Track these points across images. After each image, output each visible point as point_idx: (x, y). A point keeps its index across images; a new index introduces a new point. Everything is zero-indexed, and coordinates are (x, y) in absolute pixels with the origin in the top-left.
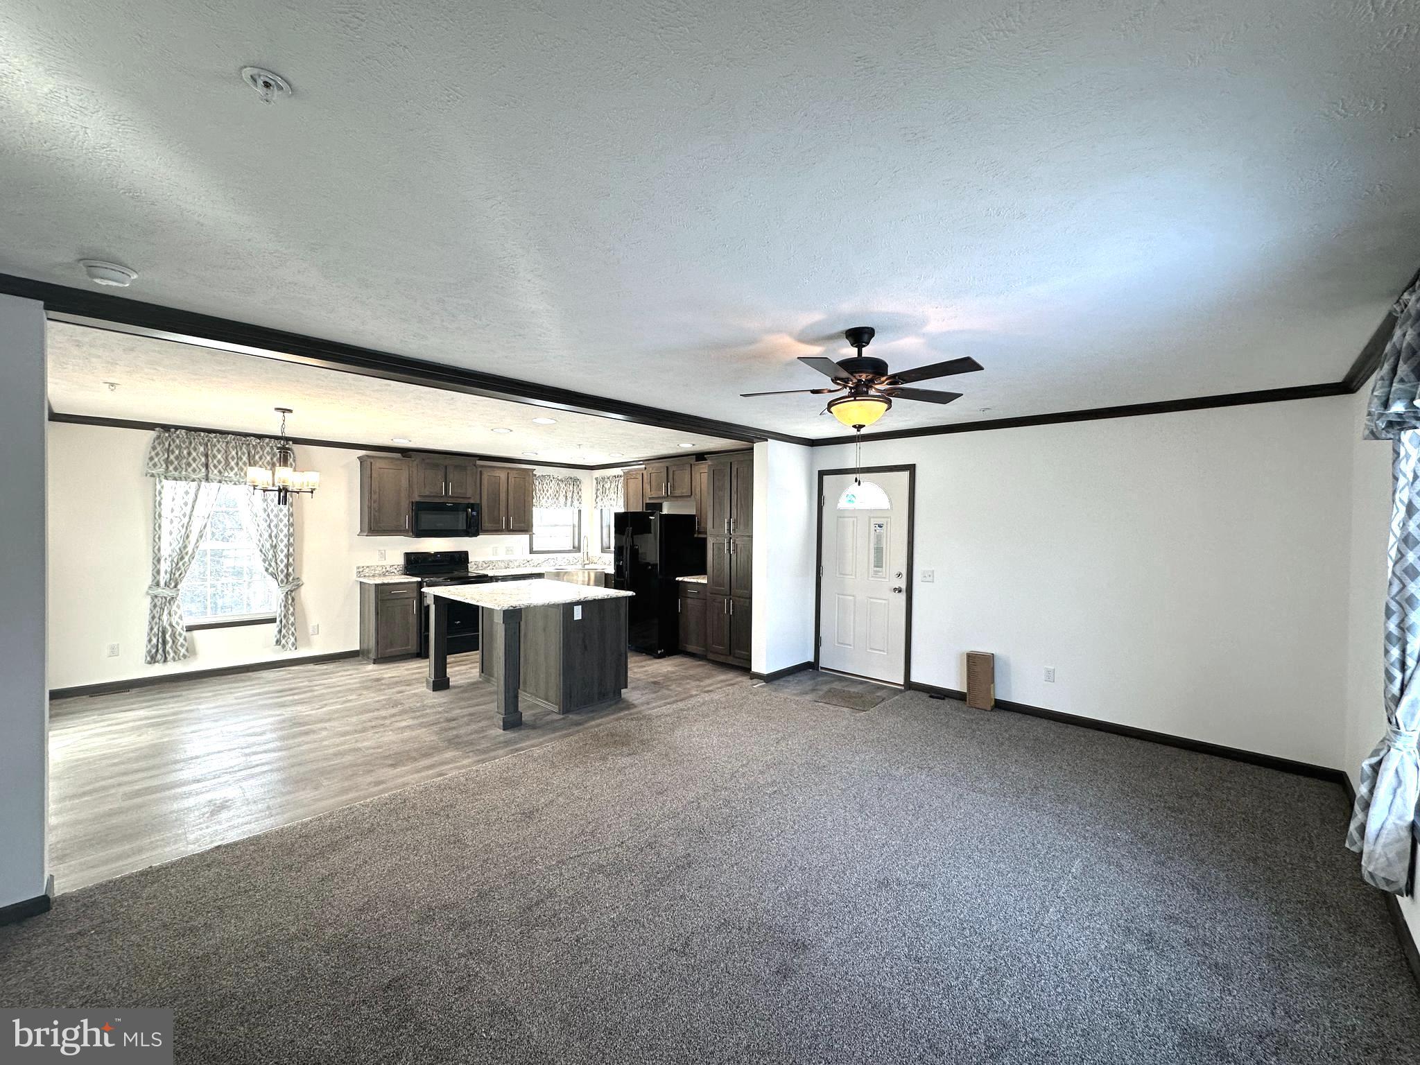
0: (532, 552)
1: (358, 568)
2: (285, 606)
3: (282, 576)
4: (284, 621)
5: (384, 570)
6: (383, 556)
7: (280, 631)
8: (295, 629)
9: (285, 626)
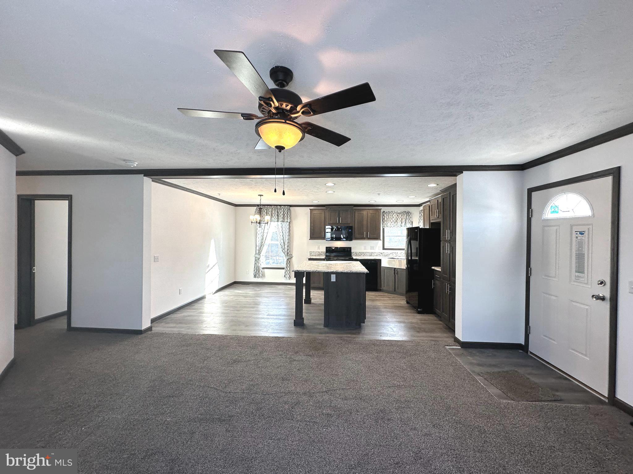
0: (384, 249)
1: (310, 252)
2: (287, 264)
3: (286, 253)
4: (286, 269)
5: (319, 253)
6: (319, 248)
7: (285, 273)
8: (289, 272)
9: (286, 271)
